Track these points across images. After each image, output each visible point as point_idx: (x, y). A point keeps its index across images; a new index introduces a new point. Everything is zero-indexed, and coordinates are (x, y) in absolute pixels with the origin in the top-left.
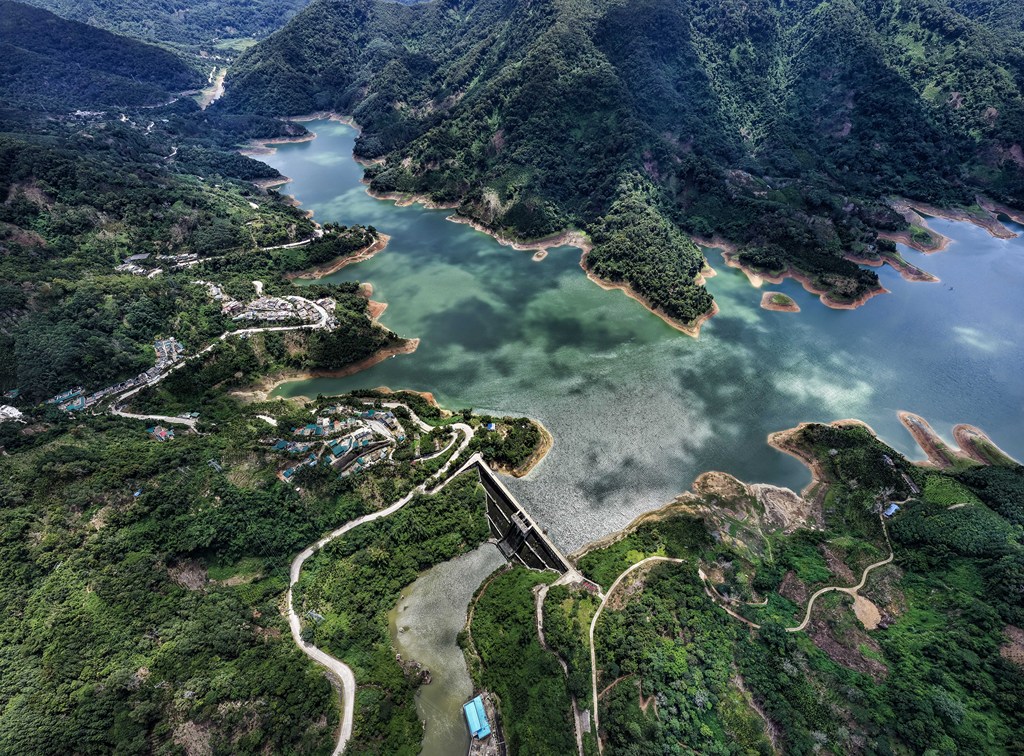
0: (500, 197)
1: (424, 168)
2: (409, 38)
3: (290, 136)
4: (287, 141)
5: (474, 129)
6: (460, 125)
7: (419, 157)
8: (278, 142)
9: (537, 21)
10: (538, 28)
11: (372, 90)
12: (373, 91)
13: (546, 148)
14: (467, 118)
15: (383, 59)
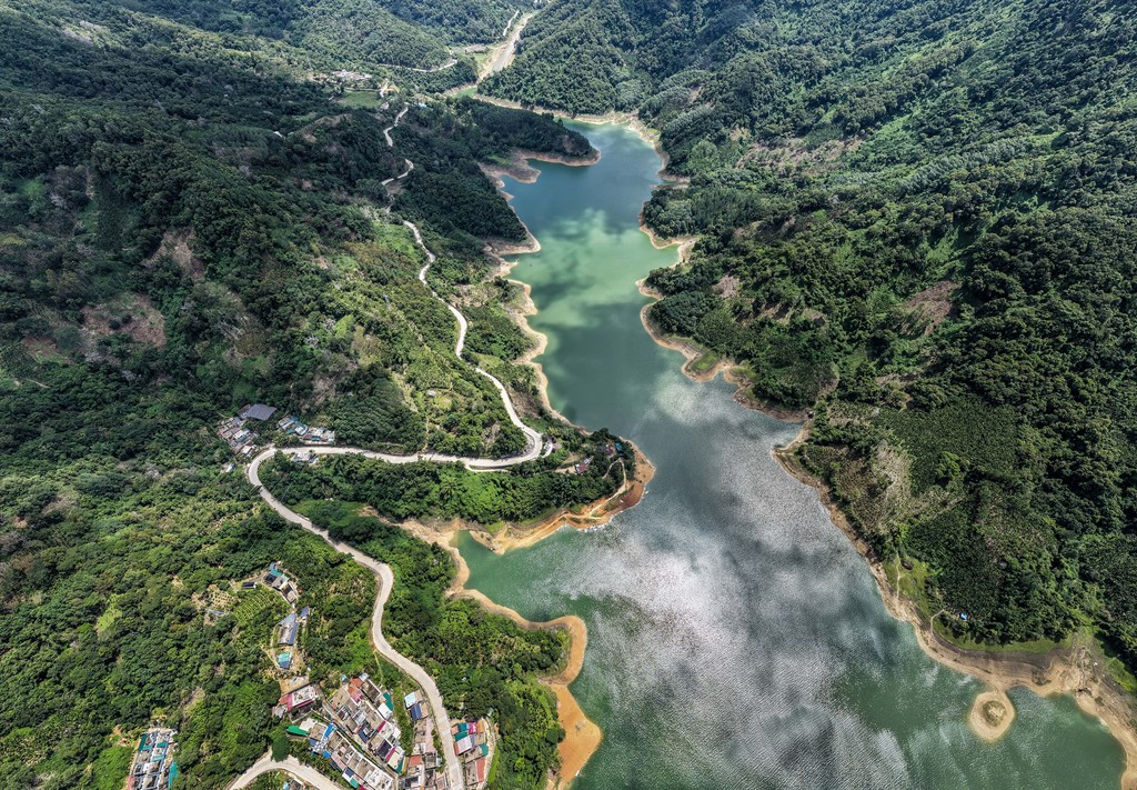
0: (915, 468)
1: (757, 313)
2: (787, 8)
3: (565, 154)
4: (559, 160)
5: (888, 263)
6: (863, 246)
7: (756, 286)
8: (546, 159)
9: (1121, 42)
10: (1121, 59)
11: (704, 96)
12: (706, 98)
13: (1070, 381)
14: (884, 236)
15: (736, 42)
